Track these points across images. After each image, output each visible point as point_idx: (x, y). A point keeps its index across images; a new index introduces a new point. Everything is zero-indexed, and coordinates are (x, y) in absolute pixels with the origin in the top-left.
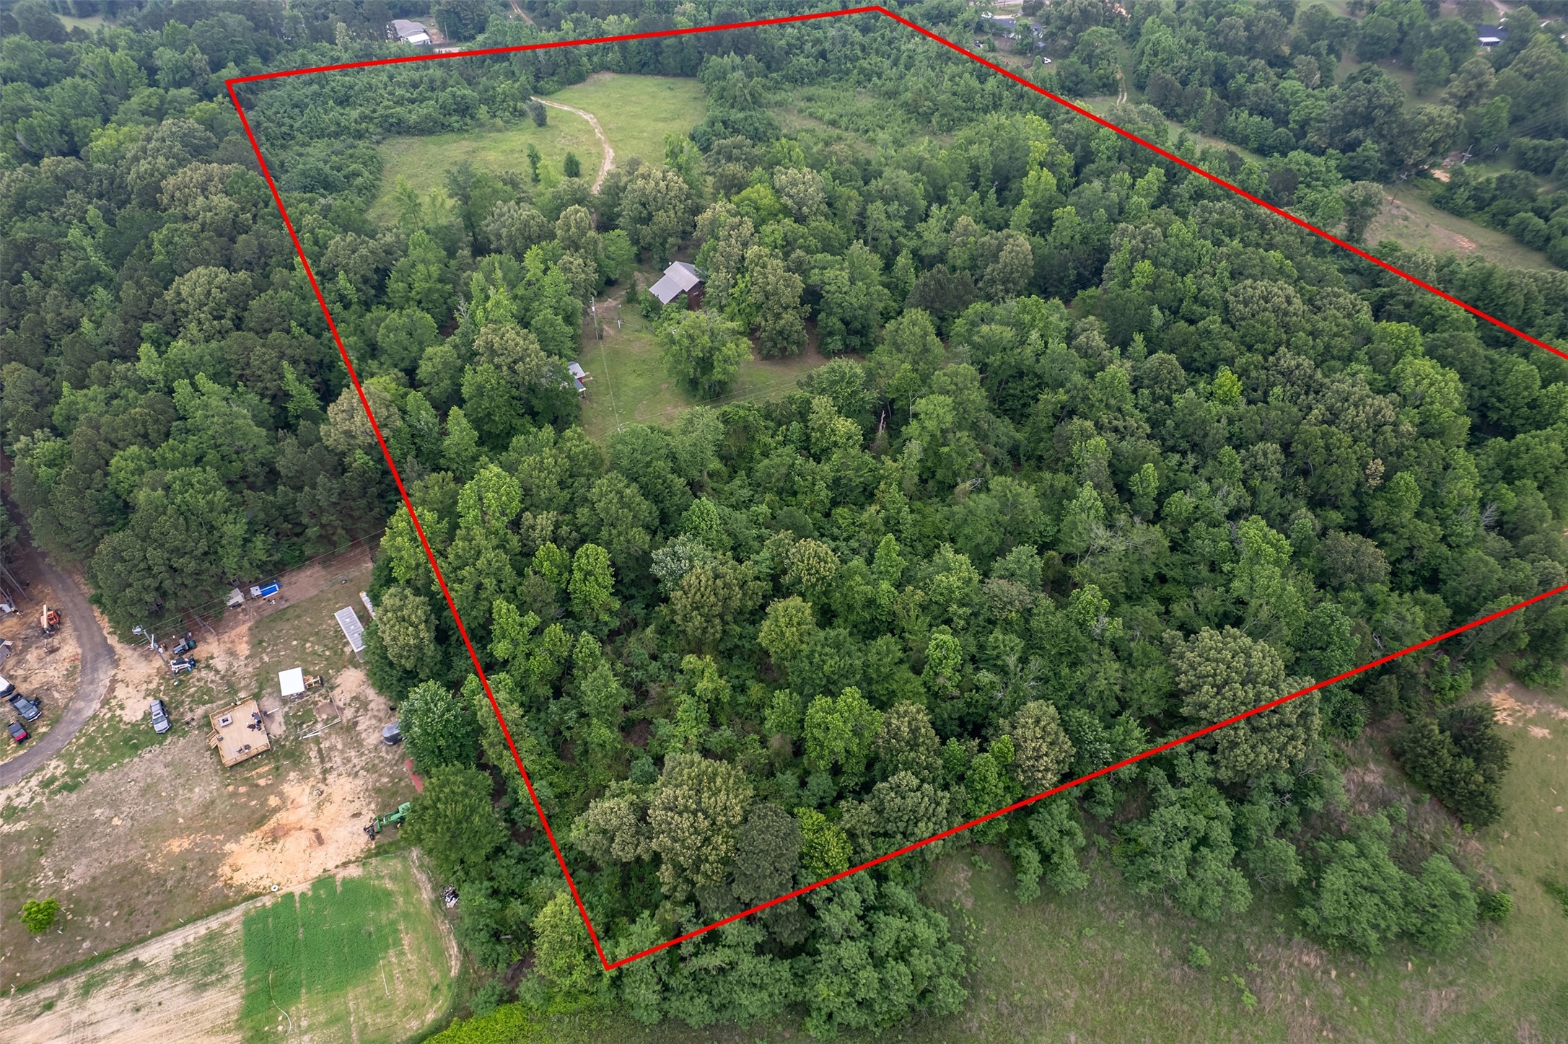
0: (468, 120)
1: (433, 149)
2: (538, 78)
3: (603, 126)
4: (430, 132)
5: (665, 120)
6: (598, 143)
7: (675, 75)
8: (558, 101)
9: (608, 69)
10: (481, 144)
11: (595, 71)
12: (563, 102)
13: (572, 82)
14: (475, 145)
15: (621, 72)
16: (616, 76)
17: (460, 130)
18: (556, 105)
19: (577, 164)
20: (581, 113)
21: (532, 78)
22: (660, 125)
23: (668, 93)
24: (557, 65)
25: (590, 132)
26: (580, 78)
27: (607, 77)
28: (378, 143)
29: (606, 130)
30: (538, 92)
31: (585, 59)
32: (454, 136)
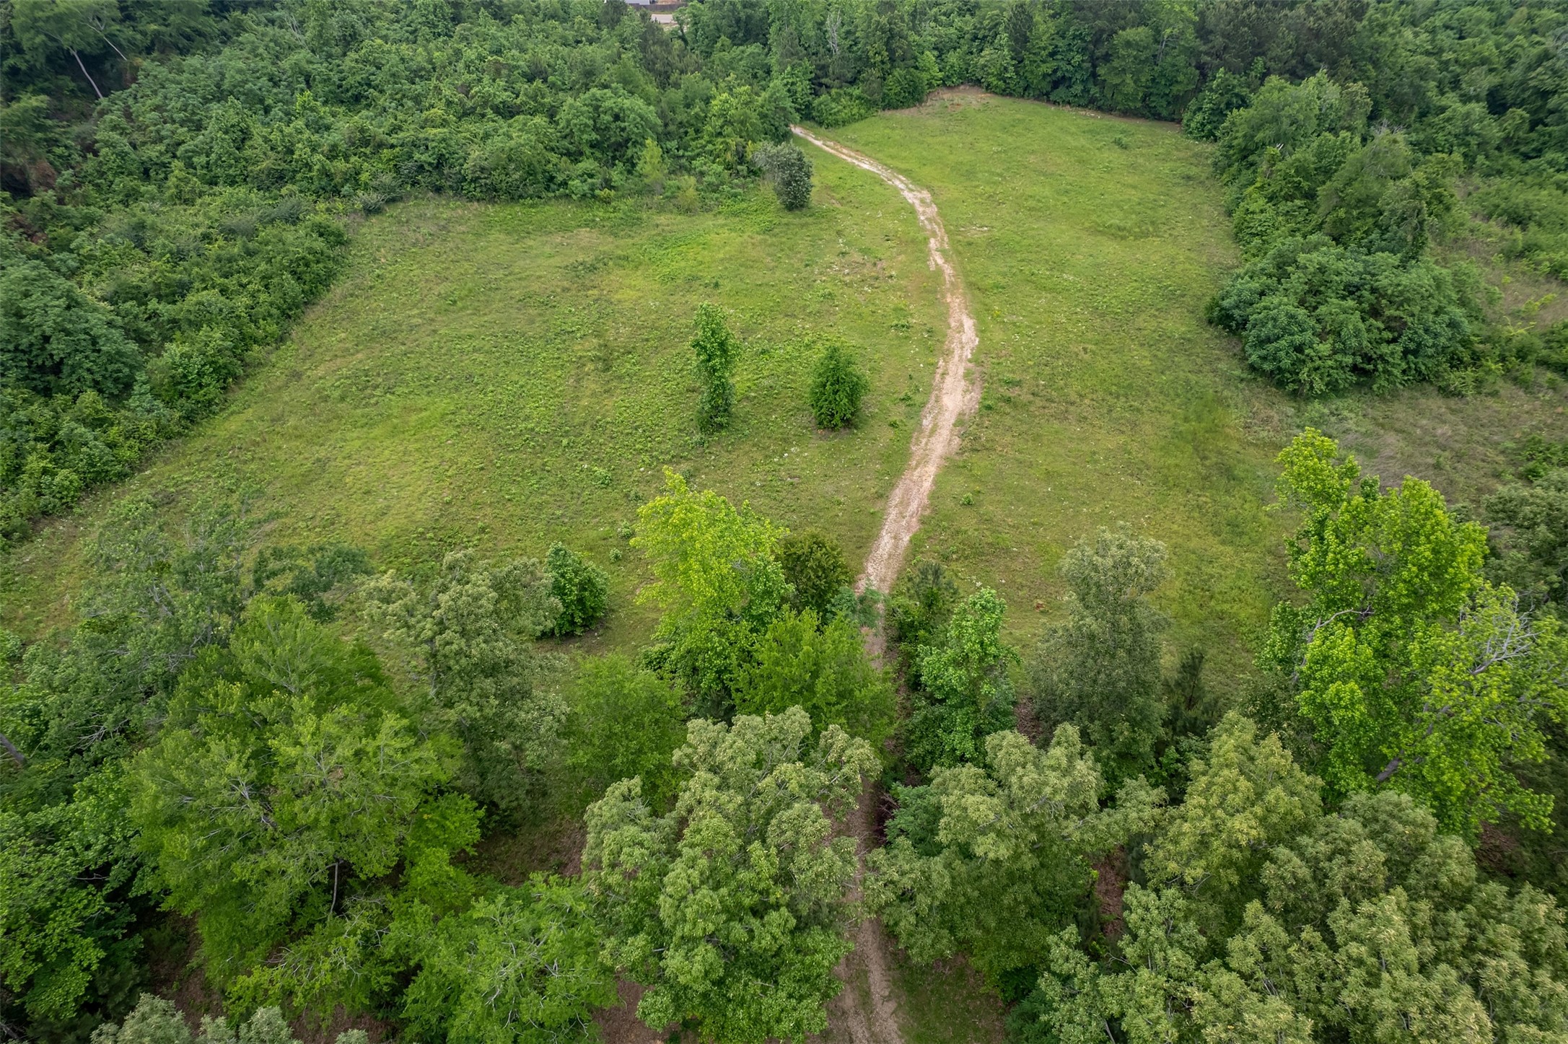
0: (616, 175)
1: (498, 244)
2: (818, 86)
3: (953, 232)
4: (514, 196)
5: (1119, 234)
6: (931, 288)
7: (1127, 113)
8: (854, 144)
9: (978, 82)
10: (623, 245)
11: (945, 84)
12: (863, 148)
13: (890, 104)
14: (607, 244)
15: (1006, 92)
16: (994, 100)
17: (589, 198)
18: (846, 155)
19: (855, 390)
20: (899, 183)
21: (803, 86)
22: (1110, 249)
23: (1114, 157)
24: (865, 61)
25: (917, 245)
26: (912, 95)
27: (972, 99)
28: (370, 211)
29: (962, 249)
30: (808, 114)
31: (930, 56)
32: (568, 211)
